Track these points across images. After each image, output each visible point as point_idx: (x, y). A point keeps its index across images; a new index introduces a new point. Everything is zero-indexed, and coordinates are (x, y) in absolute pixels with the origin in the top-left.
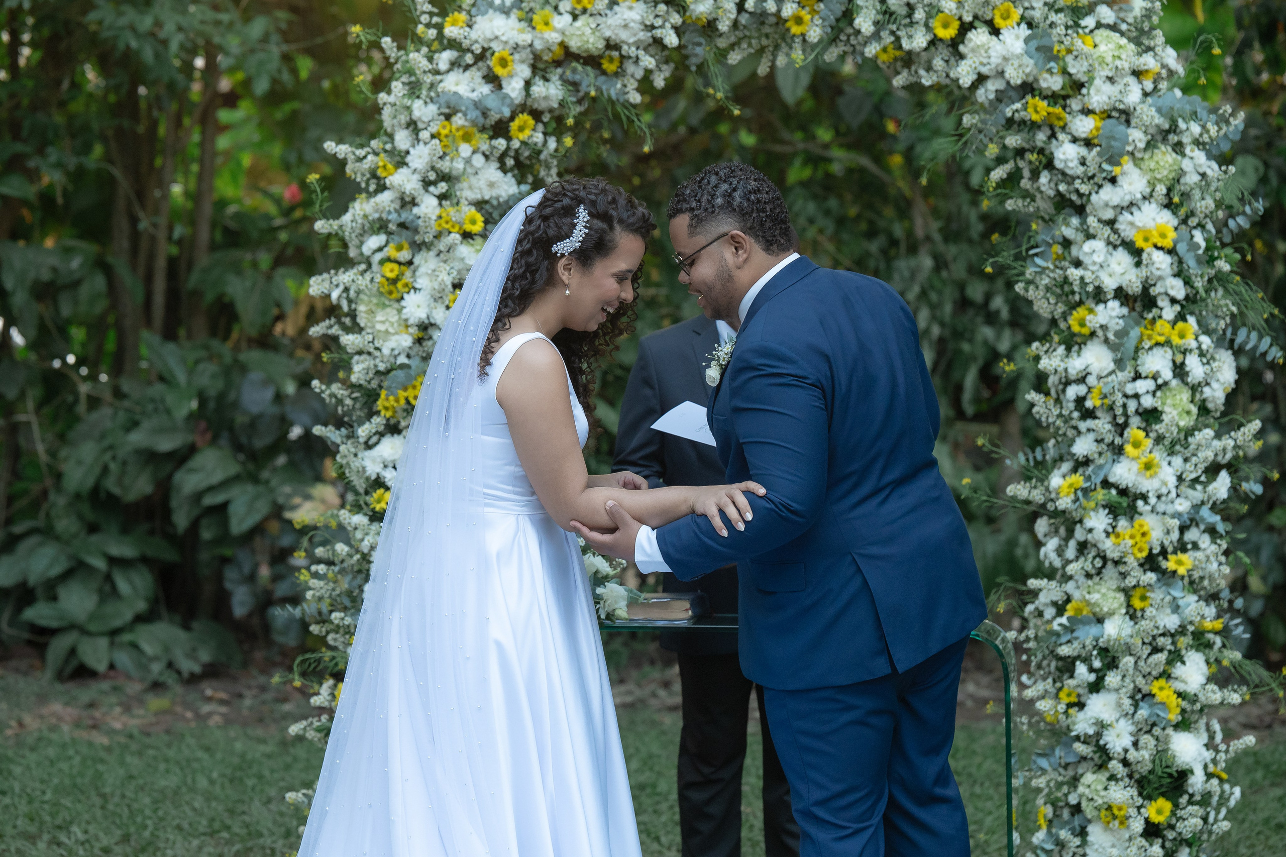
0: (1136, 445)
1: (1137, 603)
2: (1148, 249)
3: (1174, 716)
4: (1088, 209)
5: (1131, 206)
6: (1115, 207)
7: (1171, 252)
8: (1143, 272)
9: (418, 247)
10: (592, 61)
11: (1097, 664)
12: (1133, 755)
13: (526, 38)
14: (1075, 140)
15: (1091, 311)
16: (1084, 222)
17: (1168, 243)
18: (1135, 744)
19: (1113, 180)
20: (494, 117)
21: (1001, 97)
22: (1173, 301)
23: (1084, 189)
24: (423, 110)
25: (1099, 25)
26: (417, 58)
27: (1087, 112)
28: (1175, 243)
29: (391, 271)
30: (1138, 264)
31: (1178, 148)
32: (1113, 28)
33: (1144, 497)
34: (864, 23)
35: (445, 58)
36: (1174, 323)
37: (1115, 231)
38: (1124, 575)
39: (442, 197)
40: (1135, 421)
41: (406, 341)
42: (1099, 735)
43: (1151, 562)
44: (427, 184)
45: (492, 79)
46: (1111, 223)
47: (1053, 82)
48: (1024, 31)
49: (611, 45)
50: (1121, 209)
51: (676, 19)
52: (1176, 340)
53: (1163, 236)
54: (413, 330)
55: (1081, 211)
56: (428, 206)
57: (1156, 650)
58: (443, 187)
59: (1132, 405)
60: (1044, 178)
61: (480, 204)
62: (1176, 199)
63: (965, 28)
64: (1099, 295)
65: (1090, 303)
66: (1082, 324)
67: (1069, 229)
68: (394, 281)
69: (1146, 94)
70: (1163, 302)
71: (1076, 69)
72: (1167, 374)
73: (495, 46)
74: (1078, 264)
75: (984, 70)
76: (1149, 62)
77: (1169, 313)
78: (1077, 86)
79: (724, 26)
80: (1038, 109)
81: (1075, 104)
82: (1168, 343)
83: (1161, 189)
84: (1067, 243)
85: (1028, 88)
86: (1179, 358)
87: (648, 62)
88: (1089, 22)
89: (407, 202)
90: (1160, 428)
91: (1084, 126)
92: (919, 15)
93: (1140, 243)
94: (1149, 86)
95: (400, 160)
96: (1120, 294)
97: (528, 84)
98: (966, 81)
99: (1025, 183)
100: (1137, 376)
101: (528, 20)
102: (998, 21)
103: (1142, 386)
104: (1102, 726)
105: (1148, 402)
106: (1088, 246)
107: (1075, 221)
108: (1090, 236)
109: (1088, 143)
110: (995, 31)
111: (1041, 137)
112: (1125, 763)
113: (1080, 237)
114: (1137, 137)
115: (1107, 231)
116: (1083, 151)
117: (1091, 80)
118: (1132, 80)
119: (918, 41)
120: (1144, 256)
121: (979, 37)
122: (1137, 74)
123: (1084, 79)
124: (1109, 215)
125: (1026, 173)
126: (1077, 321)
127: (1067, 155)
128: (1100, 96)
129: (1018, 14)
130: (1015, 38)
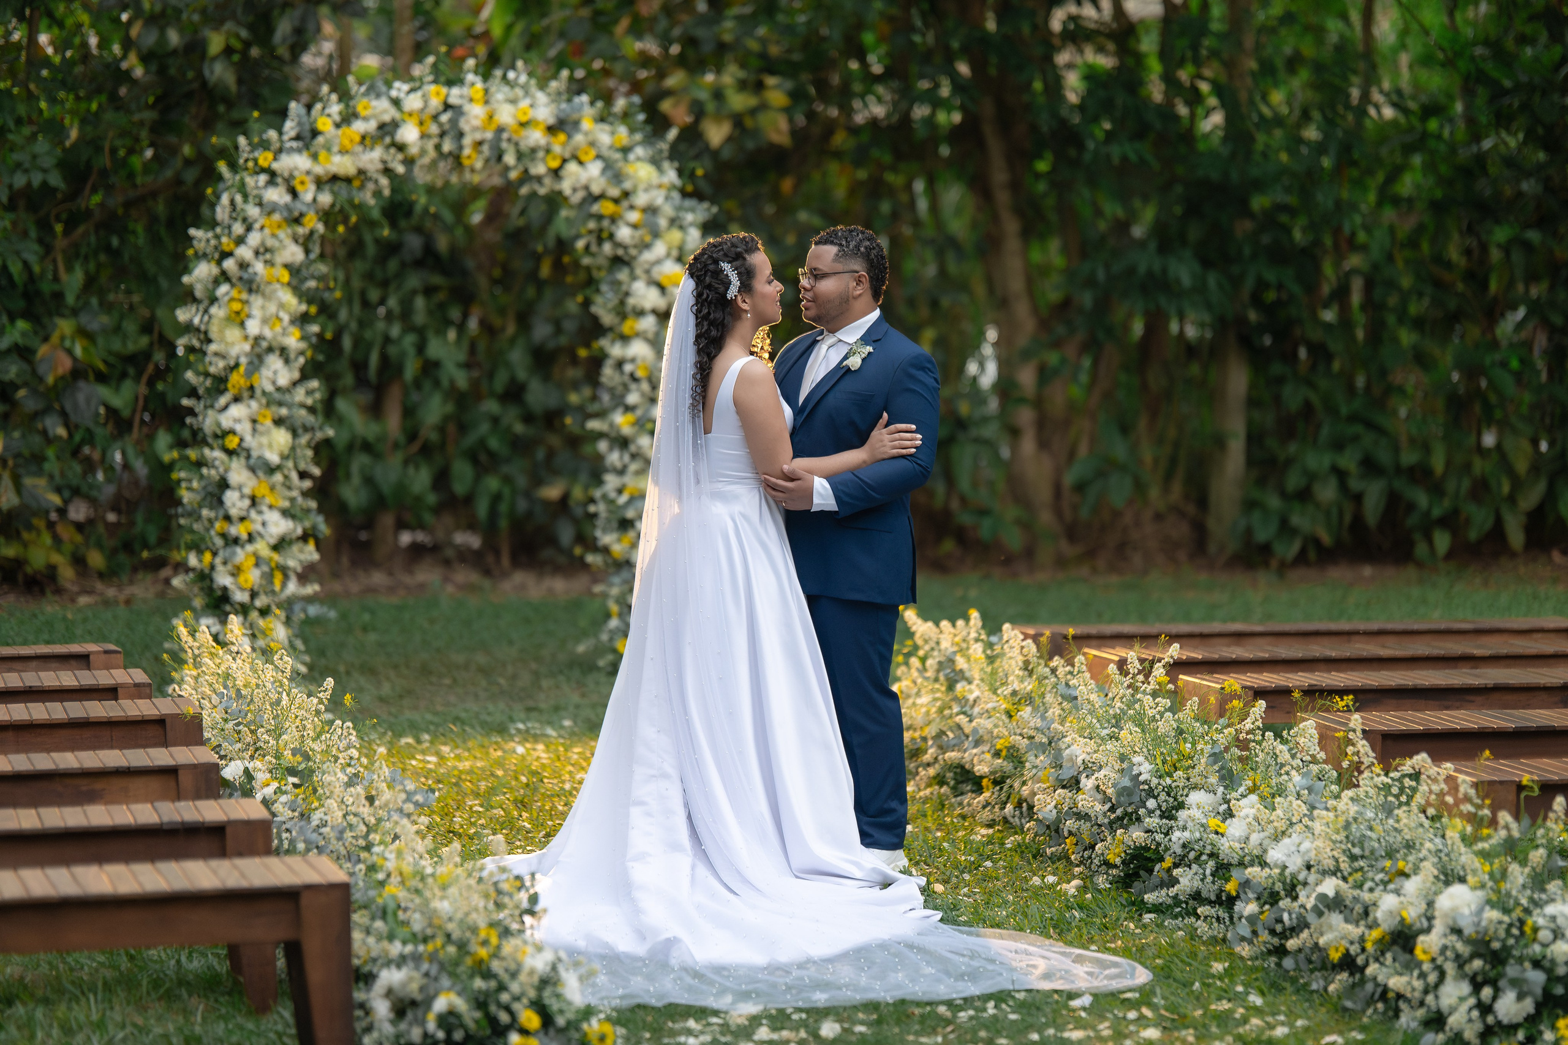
4: (636, 264)
5: (658, 262)
6: (650, 263)
8: (666, 299)
9: (250, 291)
10: (348, 180)
13: (318, 170)
14: (627, 225)
15: (637, 322)
16: (632, 271)
19: (650, 248)
20: (296, 214)
21: (585, 201)
23: (633, 252)
24: (253, 211)
25: (638, 158)
27: (634, 209)
29: (236, 306)
30: (664, 294)
31: (681, 228)
32: (644, 159)
34: (510, 159)
35: (263, 178)
37: (651, 276)
39: (266, 262)
41: (247, 347)
44: (257, 253)
45: (294, 193)
46: (648, 272)
47: (614, 192)
48: (599, 163)
49: (361, 172)
50: (654, 263)
51: (400, 156)
54: (251, 341)
55: (630, 265)
56: (259, 267)
58: (268, 256)
60: (607, 246)
61: (286, 266)
63: (564, 161)
64: (640, 313)
65: (637, 317)
66: (631, 328)
67: (623, 275)
68: (238, 313)
69: (665, 198)
71: (627, 185)
73: (296, 173)
74: (630, 295)
75: (576, 186)
76: (663, 179)
78: (626, 194)
80: (606, 208)
81: (627, 204)
83: (675, 252)
84: (621, 283)
85: (602, 196)
87: (384, 181)
88: (633, 156)
89: (243, 265)
91: (634, 216)
92: (541, 154)
93: (664, 283)
94: (665, 193)
95: (240, 241)
96: (654, 312)
97: (314, 194)
98: (565, 191)
99: (594, 249)
101: (315, 157)
102: (583, 158)
106: (634, 285)
107: (626, 271)
108: (636, 279)
109: (635, 226)
110: (581, 163)
111: (606, 223)
113: (629, 279)
114: (663, 222)
115: (646, 276)
116: (633, 230)
117: (636, 191)
118: (657, 190)
119: (539, 169)
120: (666, 290)
121: (572, 167)
122: (660, 186)
123: (631, 190)
124: (646, 266)
125: (596, 243)
126: (627, 327)
127: (624, 233)
128: (641, 199)
129: (593, 153)
130: (594, 169)
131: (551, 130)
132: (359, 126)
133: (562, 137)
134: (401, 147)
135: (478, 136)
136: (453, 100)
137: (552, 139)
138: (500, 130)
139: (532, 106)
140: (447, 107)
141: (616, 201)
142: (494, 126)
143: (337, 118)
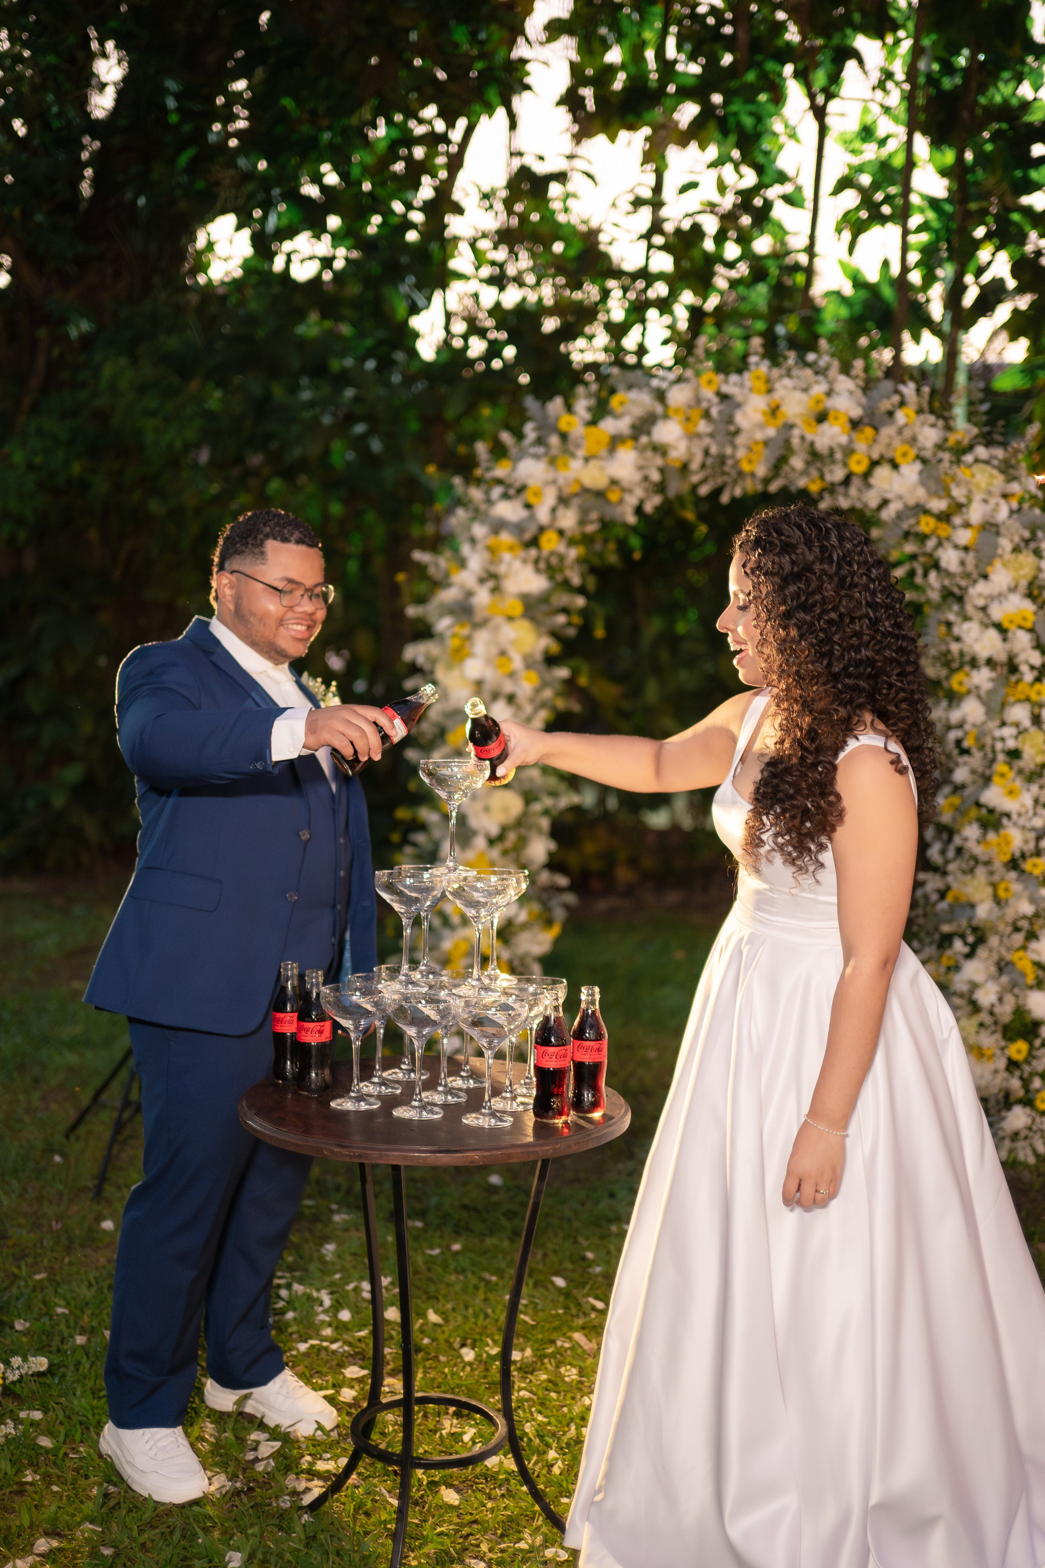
0: (1002, 775)
1: (1002, 893)
2: (1012, 628)
3: (1030, 979)
4: (967, 599)
5: (1000, 597)
6: (986, 598)
7: (1031, 630)
8: (1008, 646)
9: (475, 626)
10: (600, 494)
11: (971, 939)
12: (998, 1010)
13: (551, 476)
14: (956, 547)
15: (967, 675)
16: (962, 608)
17: (1029, 625)
18: (1000, 1000)
19: (985, 577)
20: (529, 535)
21: (899, 516)
22: (1032, 668)
23: (963, 583)
24: (479, 530)
25: (977, 461)
26: (476, 494)
27: (967, 525)
28: (1034, 623)
29: (456, 643)
30: (1005, 640)
31: (1038, 552)
32: (987, 462)
33: (1008, 815)
35: (495, 492)
36: (1032, 684)
37: (988, 616)
38: (991, 873)
39: (492, 591)
40: (1001, 757)
41: (467, 692)
42: (972, 991)
43: (1014, 864)
44: (481, 581)
45: (528, 506)
46: (984, 609)
47: (939, 505)
48: (918, 466)
49: (614, 482)
50: (992, 598)
51: (659, 461)
52: (1034, 697)
53: (1025, 619)
54: (473, 686)
55: (960, 600)
56: (482, 597)
57: (1017, 929)
58: (492, 583)
59: (999, 746)
60: (933, 575)
61: (519, 596)
62: (1036, 592)
63: (874, 464)
64: (974, 663)
65: (967, 668)
66: (961, 683)
67: (951, 614)
68: (457, 651)
69: (1012, 512)
70: (1024, 668)
71: (958, 493)
72: (1027, 722)
73: (529, 482)
74: (958, 639)
75: (889, 496)
76: (1015, 487)
77: (1029, 677)
78: (959, 507)
79: (695, 465)
80: (927, 524)
81: (957, 520)
82: (1028, 700)
83: (1024, 583)
84: (949, 625)
85: (919, 509)
86: (1036, 711)
87: (640, 493)
88: (969, 458)
89: (467, 594)
90: (1021, 764)
91: (964, 537)
92: (838, 456)
93: (1006, 624)
94: (1015, 505)
95: (463, 564)
96: (990, 662)
97: (554, 510)
98: (873, 503)
99: (919, 580)
100: (1003, 724)
101: (552, 464)
102: (899, 460)
103: (1007, 732)
104: (974, 986)
105: (1011, 744)
106: (966, 626)
107: (956, 608)
108: (966, 618)
109: (966, 549)
110: (895, 466)
111: (930, 545)
112: (992, 1013)
113: (959, 620)
114: (1006, 544)
115: (980, 615)
116: (962, 554)
117: (970, 500)
118: (1002, 502)
119: (837, 474)
120: (1010, 635)
121: (883, 471)
122: (1005, 496)
123: (963, 500)
124: (981, 602)
125: (920, 572)
126: (956, 682)
127: (950, 558)
128: (976, 513)
129: (912, 453)
130: (911, 471)
131: (855, 424)
132: (609, 426)
133: (869, 431)
134: (660, 449)
135: (759, 436)
136: (725, 389)
137: (855, 435)
138: (789, 427)
139: (829, 393)
140: (724, 397)
141: (944, 517)
142: (780, 421)
143: (587, 416)
